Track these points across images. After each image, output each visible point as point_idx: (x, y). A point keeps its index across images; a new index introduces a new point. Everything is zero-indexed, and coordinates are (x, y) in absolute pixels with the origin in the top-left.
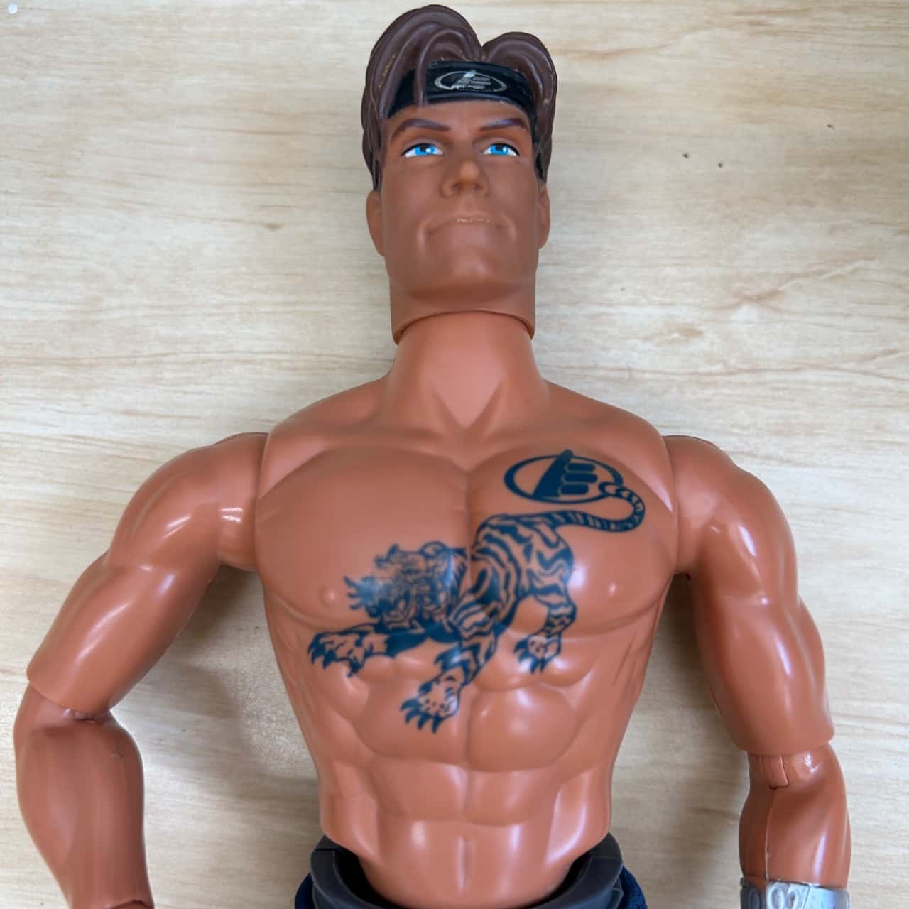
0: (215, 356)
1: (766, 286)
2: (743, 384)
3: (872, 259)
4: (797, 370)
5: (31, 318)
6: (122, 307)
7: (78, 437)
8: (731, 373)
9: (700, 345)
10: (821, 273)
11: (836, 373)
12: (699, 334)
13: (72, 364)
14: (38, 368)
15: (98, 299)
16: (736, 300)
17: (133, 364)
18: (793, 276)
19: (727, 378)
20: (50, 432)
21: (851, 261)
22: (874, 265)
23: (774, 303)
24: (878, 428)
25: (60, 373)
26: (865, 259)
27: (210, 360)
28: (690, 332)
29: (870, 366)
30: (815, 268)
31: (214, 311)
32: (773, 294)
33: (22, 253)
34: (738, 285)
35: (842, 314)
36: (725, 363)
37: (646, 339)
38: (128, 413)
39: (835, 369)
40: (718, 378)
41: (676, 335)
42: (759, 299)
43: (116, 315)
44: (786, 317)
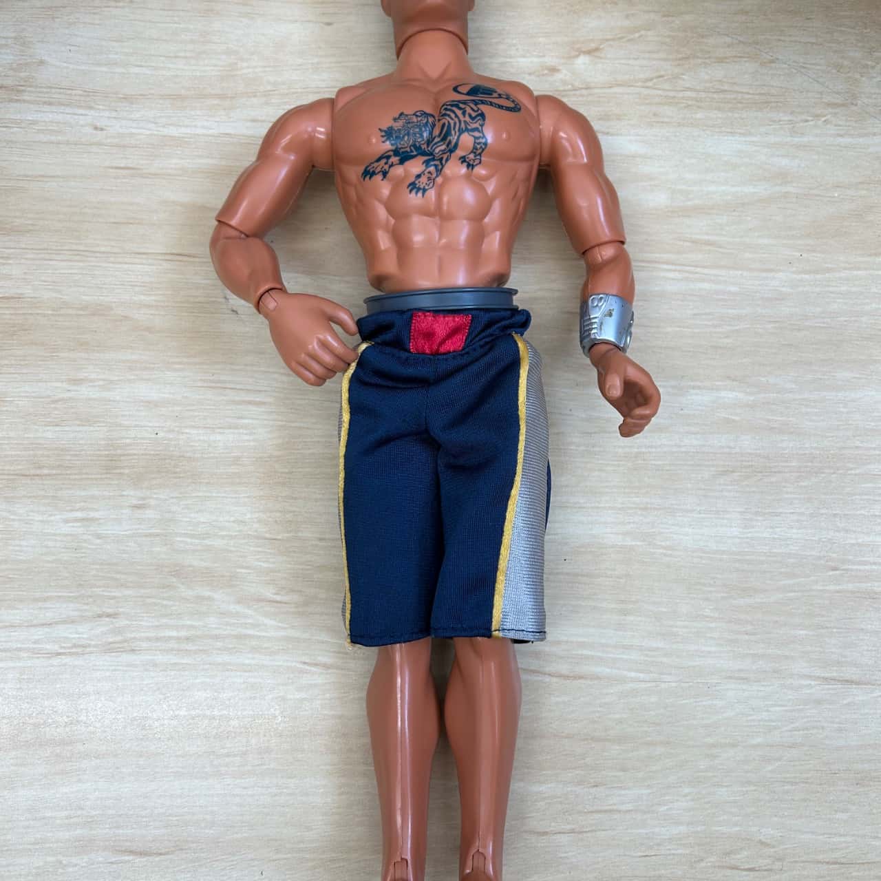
0: (299, 90)
1: (593, 45)
2: (582, 96)
3: (649, 30)
4: (610, 87)
5: (198, 74)
6: (248, 67)
7: (227, 134)
8: (575, 90)
9: (558, 76)
10: (622, 38)
11: (632, 88)
12: (558, 71)
13: (222, 97)
14: (203, 100)
15: (236, 64)
16: (577, 53)
17: (255, 96)
18: (607, 40)
19: (573, 92)
20: (211, 132)
21: (639, 31)
22: (649, 33)
23: (597, 54)
24: (655, 115)
25: (216, 102)
26: (645, 29)
27: (297, 93)
28: (553, 70)
29: (650, 84)
30: (619, 36)
31: (298, 68)
32: (597, 49)
33: (192, 41)
34: (578, 46)
35: (634, 59)
36: (572, 85)
37: (530, 74)
38: (254, 121)
39: (632, 86)
40: (568, 93)
41: (546, 72)
42: (589, 52)
43: (245, 71)
44: (603, 61)
